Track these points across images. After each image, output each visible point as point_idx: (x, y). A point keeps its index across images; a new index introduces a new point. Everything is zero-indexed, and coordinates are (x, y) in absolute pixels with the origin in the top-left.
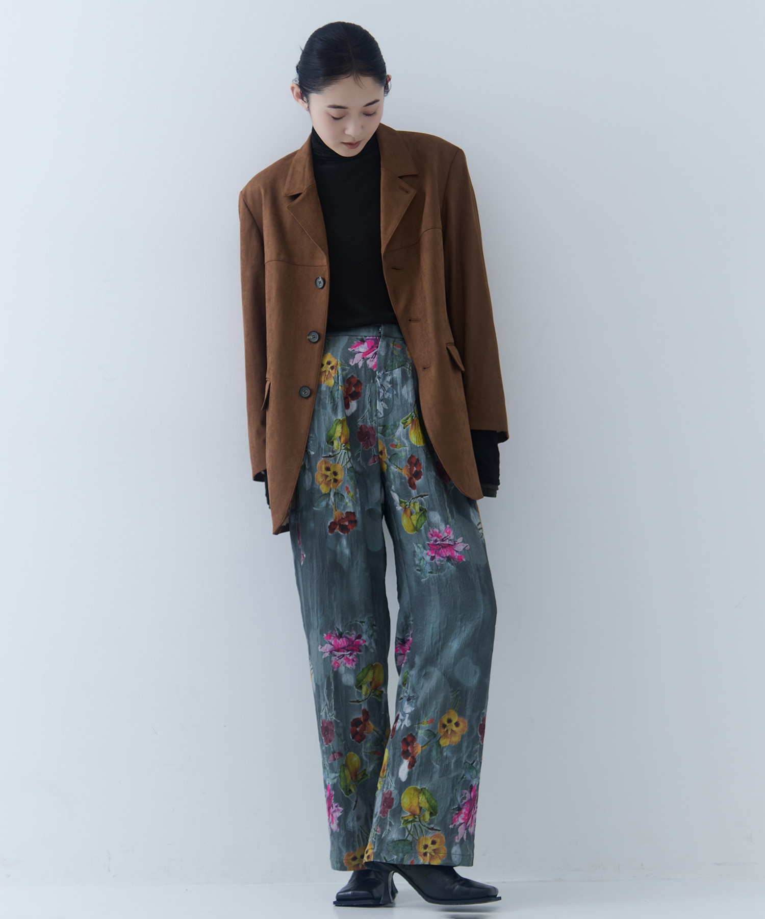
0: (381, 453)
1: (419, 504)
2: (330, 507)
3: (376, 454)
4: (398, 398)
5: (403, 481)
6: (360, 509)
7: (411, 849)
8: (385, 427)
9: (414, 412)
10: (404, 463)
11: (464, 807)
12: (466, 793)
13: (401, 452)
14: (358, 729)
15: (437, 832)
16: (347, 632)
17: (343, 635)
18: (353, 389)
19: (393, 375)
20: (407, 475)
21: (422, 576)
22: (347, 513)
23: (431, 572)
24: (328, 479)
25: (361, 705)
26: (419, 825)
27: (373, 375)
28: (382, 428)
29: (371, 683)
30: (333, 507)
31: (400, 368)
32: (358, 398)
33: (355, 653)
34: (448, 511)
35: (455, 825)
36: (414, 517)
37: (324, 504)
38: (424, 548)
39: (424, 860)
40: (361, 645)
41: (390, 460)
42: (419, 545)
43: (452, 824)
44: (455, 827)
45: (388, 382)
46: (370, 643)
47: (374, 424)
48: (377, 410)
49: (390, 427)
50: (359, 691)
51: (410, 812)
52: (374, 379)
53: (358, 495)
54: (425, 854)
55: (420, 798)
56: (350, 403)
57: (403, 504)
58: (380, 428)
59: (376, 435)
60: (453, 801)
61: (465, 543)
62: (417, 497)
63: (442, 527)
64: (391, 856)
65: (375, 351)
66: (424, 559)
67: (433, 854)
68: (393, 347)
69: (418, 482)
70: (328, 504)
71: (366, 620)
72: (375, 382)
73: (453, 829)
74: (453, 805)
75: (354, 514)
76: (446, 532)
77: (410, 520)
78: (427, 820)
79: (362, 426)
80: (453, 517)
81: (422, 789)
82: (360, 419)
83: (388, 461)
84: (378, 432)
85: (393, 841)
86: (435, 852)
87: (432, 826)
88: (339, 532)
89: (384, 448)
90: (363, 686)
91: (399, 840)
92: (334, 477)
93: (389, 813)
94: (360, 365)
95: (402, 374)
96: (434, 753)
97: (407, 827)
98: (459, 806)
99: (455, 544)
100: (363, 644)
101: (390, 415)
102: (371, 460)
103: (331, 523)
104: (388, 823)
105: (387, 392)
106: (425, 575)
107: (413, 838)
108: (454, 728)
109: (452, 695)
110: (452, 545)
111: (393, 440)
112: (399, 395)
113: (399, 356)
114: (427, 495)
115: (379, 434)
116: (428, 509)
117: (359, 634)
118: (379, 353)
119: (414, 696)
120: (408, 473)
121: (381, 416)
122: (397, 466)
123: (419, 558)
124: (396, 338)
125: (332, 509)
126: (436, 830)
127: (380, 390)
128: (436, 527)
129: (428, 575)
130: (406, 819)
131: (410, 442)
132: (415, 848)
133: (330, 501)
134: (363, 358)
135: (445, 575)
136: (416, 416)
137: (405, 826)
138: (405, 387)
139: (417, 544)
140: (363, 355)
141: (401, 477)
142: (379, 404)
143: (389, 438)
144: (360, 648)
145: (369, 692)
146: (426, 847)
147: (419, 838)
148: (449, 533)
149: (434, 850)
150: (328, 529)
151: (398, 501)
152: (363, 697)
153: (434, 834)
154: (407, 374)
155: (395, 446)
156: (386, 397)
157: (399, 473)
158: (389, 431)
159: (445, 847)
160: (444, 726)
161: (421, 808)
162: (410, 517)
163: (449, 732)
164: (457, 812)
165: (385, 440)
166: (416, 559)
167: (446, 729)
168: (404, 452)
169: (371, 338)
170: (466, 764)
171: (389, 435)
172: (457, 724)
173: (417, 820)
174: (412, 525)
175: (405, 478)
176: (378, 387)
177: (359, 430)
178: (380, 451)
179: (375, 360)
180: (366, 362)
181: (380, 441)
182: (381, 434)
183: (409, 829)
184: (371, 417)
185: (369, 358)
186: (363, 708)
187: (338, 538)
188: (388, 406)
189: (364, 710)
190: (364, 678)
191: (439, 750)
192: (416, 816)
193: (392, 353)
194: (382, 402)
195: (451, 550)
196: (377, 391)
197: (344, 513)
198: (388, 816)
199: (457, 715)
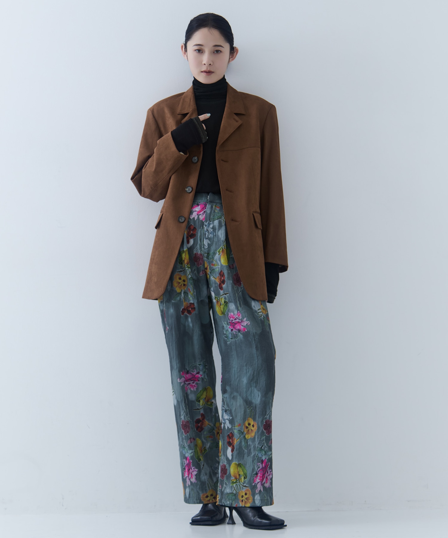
0: (206, 269)
1: (224, 299)
2: (182, 300)
3: (203, 269)
4: (216, 237)
5: (216, 285)
6: (196, 301)
7: (236, 498)
8: (208, 254)
9: (224, 245)
10: (218, 275)
11: (259, 472)
12: (259, 465)
13: (216, 268)
14: (199, 425)
15: (247, 488)
16: (192, 370)
17: (189, 372)
18: (192, 232)
19: (214, 224)
20: (219, 282)
21: (228, 340)
22: (190, 303)
23: (232, 339)
24: (180, 284)
25: (200, 411)
26: (239, 484)
27: (202, 224)
28: (207, 254)
29: (205, 398)
30: (183, 300)
31: (218, 220)
32: (194, 237)
33: (196, 382)
34: (238, 303)
35: (255, 483)
36: (222, 307)
37: (178, 298)
38: (228, 324)
39: (242, 504)
40: (199, 378)
41: (210, 273)
42: (225, 322)
43: (254, 483)
44: (256, 484)
45: (211, 228)
46: (204, 376)
47: (202, 252)
48: (204, 244)
49: (211, 254)
50: (199, 403)
51: (235, 477)
52: (203, 227)
53: (195, 293)
54: (242, 501)
55: (239, 469)
56: (190, 241)
57: (216, 299)
58: (206, 255)
59: (204, 259)
60: (253, 470)
61: (247, 321)
62: (223, 295)
63: (236, 312)
64: (227, 502)
65: (204, 211)
66: (228, 330)
67: (246, 501)
68: (215, 209)
69: (224, 286)
70: (180, 299)
71: (202, 363)
72: (203, 228)
73: (254, 485)
74: (254, 472)
75: (193, 304)
76: (238, 315)
77: (220, 308)
78: (243, 481)
79: (196, 253)
80: (241, 306)
81: (239, 464)
82: (195, 250)
83: (209, 274)
84: (204, 257)
85: (227, 494)
86: (247, 500)
87: (245, 485)
88: (187, 314)
89: (208, 266)
90: (201, 400)
91: (230, 493)
92: (183, 283)
93: (225, 478)
94: (196, 218)
95: (219, 223)
96: (243, 443)
97: (233, 486)
98: (256, 472)
99: (242, 321)
100: (201, 377)
101: (211, 247)
102: (201, 273)
103: (182, 309)
104: (225, 483)
105: (210, 234)
106: (229, 340)
107: (236, 492)
108: (252, 428)
109: (249, 410)
110: (240, 322)
111: (212, 262)
112: (217, 235)
113: (218, 213)
114: (228, 294)
115: (205, 258)
116: (229, 301)
117: (198, 371)
118: (206, 211)
119: (228, 409)
120: (219, 281)
121: (206, 248)
122: (213, 277)
123: (226, 330)
124: (217, 203)
125: (183, 301)
126: (247, 487)
127: (206, 233)
128: (232, 312)
129: (230, 340)
130: (232, 481)
131: (221, 263)
132: (237, 497)
133: (182, 297)
134: (198, 214)
135: (238, 340)
136: (225, 248)
137: (232, 485)
138: (220, 231)
139: (224, 322)
140: (197, 213)
141: (215, 283)
142: (205, 241)
143: (210, 260)
144: (199, 379)
145: (204, 403)
146: (242, 497)
147: (239, 492)
148: (239, 316)
149: (246, 498)
150: (181, 313)
151: (214, 297)
152: (201, 407)
153: (246, 489)
154: (221, 223)
155: (214, 265)
156: (210, 236)
157: (214, 281)
158: (210, 256)
159: (251, 496)
160: (247, 427)
161: (239, 475)
162: (220, 307)
163: (250, 431)
164: (256, 476)
165: (209, 261)
166: (224, 330)
167: (248, 429)
168: (217, 269)
169: (203, 203)
170: (258, 448)
171: (211, 259)
172: (253, 426)
173: (238, 481)
174: (221, 311)
175: (218, 284)
176: (205, 231)
177: (194, 256)
178: (205, 267)
179: (204, 215)
180: (199, 216)
181: (205, 262)
182: (206, 258)
183: (234, 487)
184: (201, 248)
185: (201, 214)
186: (201, 412)
187: (186, 317)
188: (210, 242)
189: (202, 414)
190: (201, 396)
191: (246, 441)
192: (237, 480)
193: (214, 212)
194: (207, 240)
195: (239, 325)
196: (205, 233)
197: (189, 303)
198: (225, 479)
199: (253, 420)
